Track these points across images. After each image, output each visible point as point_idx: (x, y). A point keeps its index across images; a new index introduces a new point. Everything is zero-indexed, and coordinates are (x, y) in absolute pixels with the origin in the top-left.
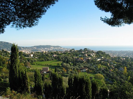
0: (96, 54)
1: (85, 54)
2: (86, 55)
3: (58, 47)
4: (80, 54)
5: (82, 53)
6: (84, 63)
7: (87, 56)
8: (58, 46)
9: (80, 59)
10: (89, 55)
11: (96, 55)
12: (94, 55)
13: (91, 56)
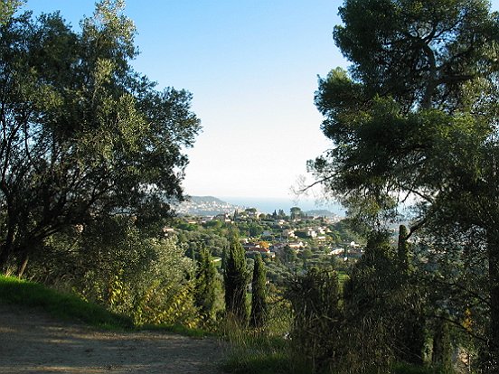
0: (329, 231)
1: (287, 228)
2: (291, 233)
3: (211, 199)
4: (266, 229)
5: (278, 227)
6: (269, 261)
7: (293, 235)
8: (210, 197)
9: (258, 246)
10: (302, 235)
11: (328, 233)
12: (324, 233)
13: (310, 237)
